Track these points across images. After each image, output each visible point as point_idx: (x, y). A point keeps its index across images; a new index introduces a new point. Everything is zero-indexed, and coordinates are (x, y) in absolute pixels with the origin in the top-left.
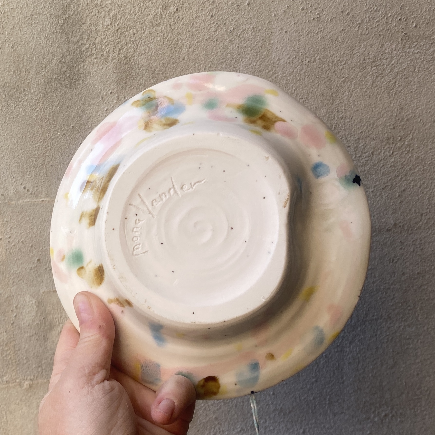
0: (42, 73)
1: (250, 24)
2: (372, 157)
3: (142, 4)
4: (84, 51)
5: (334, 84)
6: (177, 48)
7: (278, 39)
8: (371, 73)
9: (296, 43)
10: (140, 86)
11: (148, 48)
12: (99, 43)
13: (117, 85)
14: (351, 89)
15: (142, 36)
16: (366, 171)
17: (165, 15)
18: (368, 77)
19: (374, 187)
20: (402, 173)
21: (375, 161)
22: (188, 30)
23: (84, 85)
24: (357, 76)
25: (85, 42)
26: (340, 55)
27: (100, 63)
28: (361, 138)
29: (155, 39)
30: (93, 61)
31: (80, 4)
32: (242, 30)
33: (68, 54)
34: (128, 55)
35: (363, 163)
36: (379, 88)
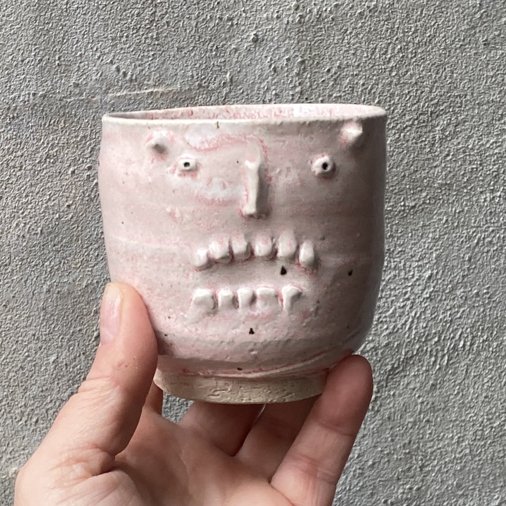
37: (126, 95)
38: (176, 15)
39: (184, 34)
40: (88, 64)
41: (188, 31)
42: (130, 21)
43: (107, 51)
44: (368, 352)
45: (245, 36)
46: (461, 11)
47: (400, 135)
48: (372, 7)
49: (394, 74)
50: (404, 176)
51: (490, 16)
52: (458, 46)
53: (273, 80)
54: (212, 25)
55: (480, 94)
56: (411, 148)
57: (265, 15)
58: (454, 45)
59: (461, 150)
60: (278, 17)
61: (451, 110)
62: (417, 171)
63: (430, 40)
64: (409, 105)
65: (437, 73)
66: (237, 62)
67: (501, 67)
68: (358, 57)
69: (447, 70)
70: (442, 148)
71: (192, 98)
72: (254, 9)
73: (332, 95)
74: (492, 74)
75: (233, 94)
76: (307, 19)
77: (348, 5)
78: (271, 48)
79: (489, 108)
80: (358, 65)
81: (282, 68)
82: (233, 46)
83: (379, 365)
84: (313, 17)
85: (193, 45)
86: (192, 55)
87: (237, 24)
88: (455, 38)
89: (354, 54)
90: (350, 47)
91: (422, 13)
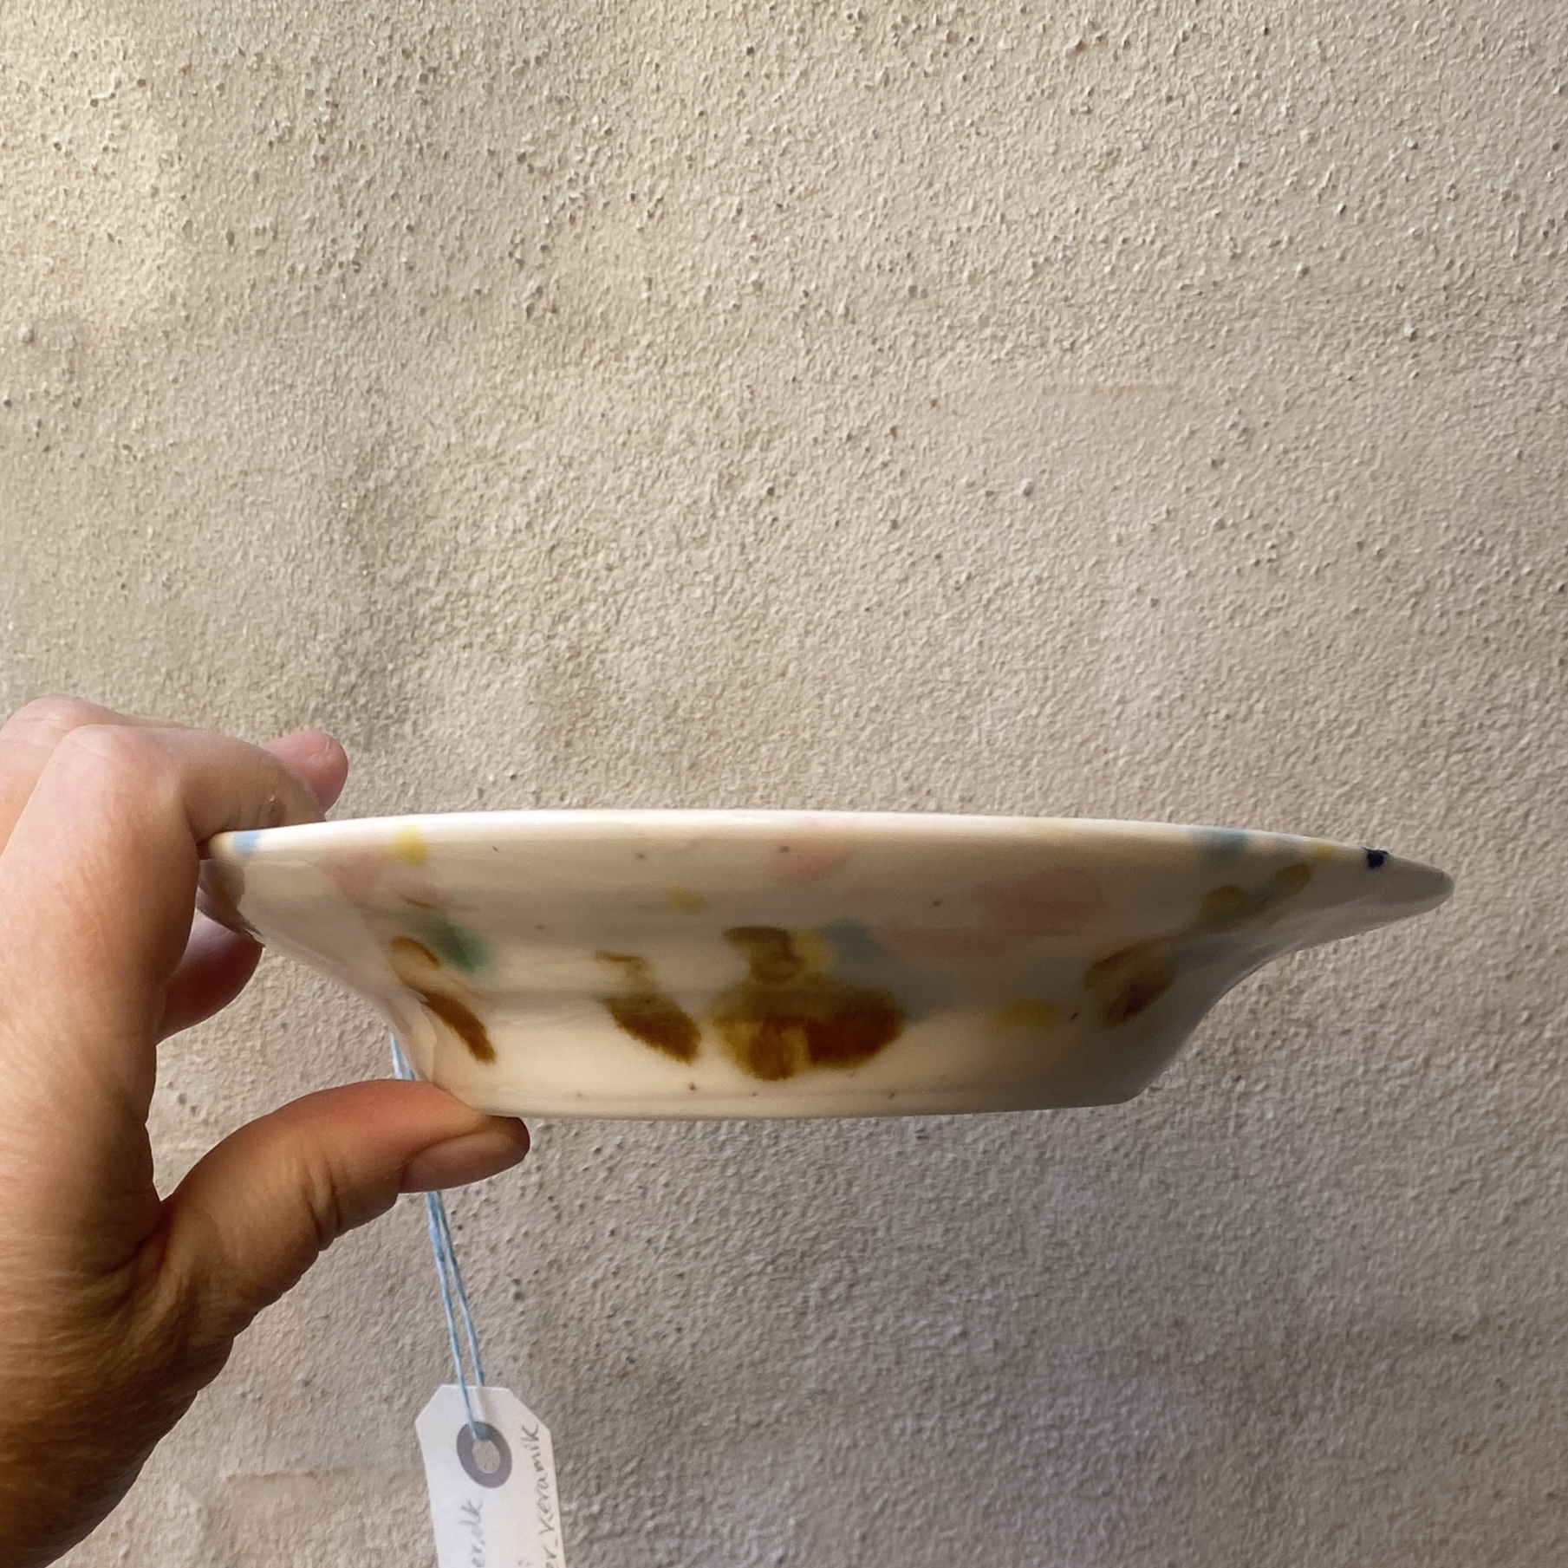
0: (267, 686)
1: (1030, 563)
2: (1424, 1075)
3: (645, 463)
4: (424, 618)
5: (1311, 803)
6: (761, 631)
7: (1125, 625)
8: (1443, 775)
9: (1189, 646)
10: (618, 758)
11: (655, 624)
12: (483, 591)
13: (537, 749)
14: (1371, 826)
15: (637, 579)
16: (1399, 1125)
17: (727, 509)
18: (1433, 788)
19: (1422, 1184)
20: (1524, 1138)
21: (1433, 1091)
22: (804, 569)
23: (417, 742)
24: (1394, 781)
25: (432, 583)
26: (1341, 702)
27: (480, 664)
28: (1391, 1004)
29: (685, 593)
30: (455, 657)
31: (421, 446)
32: (997, 584)
33: (367, 624)
34: (585, 644)
35: (1390, 1094)
36: (1469, 829)
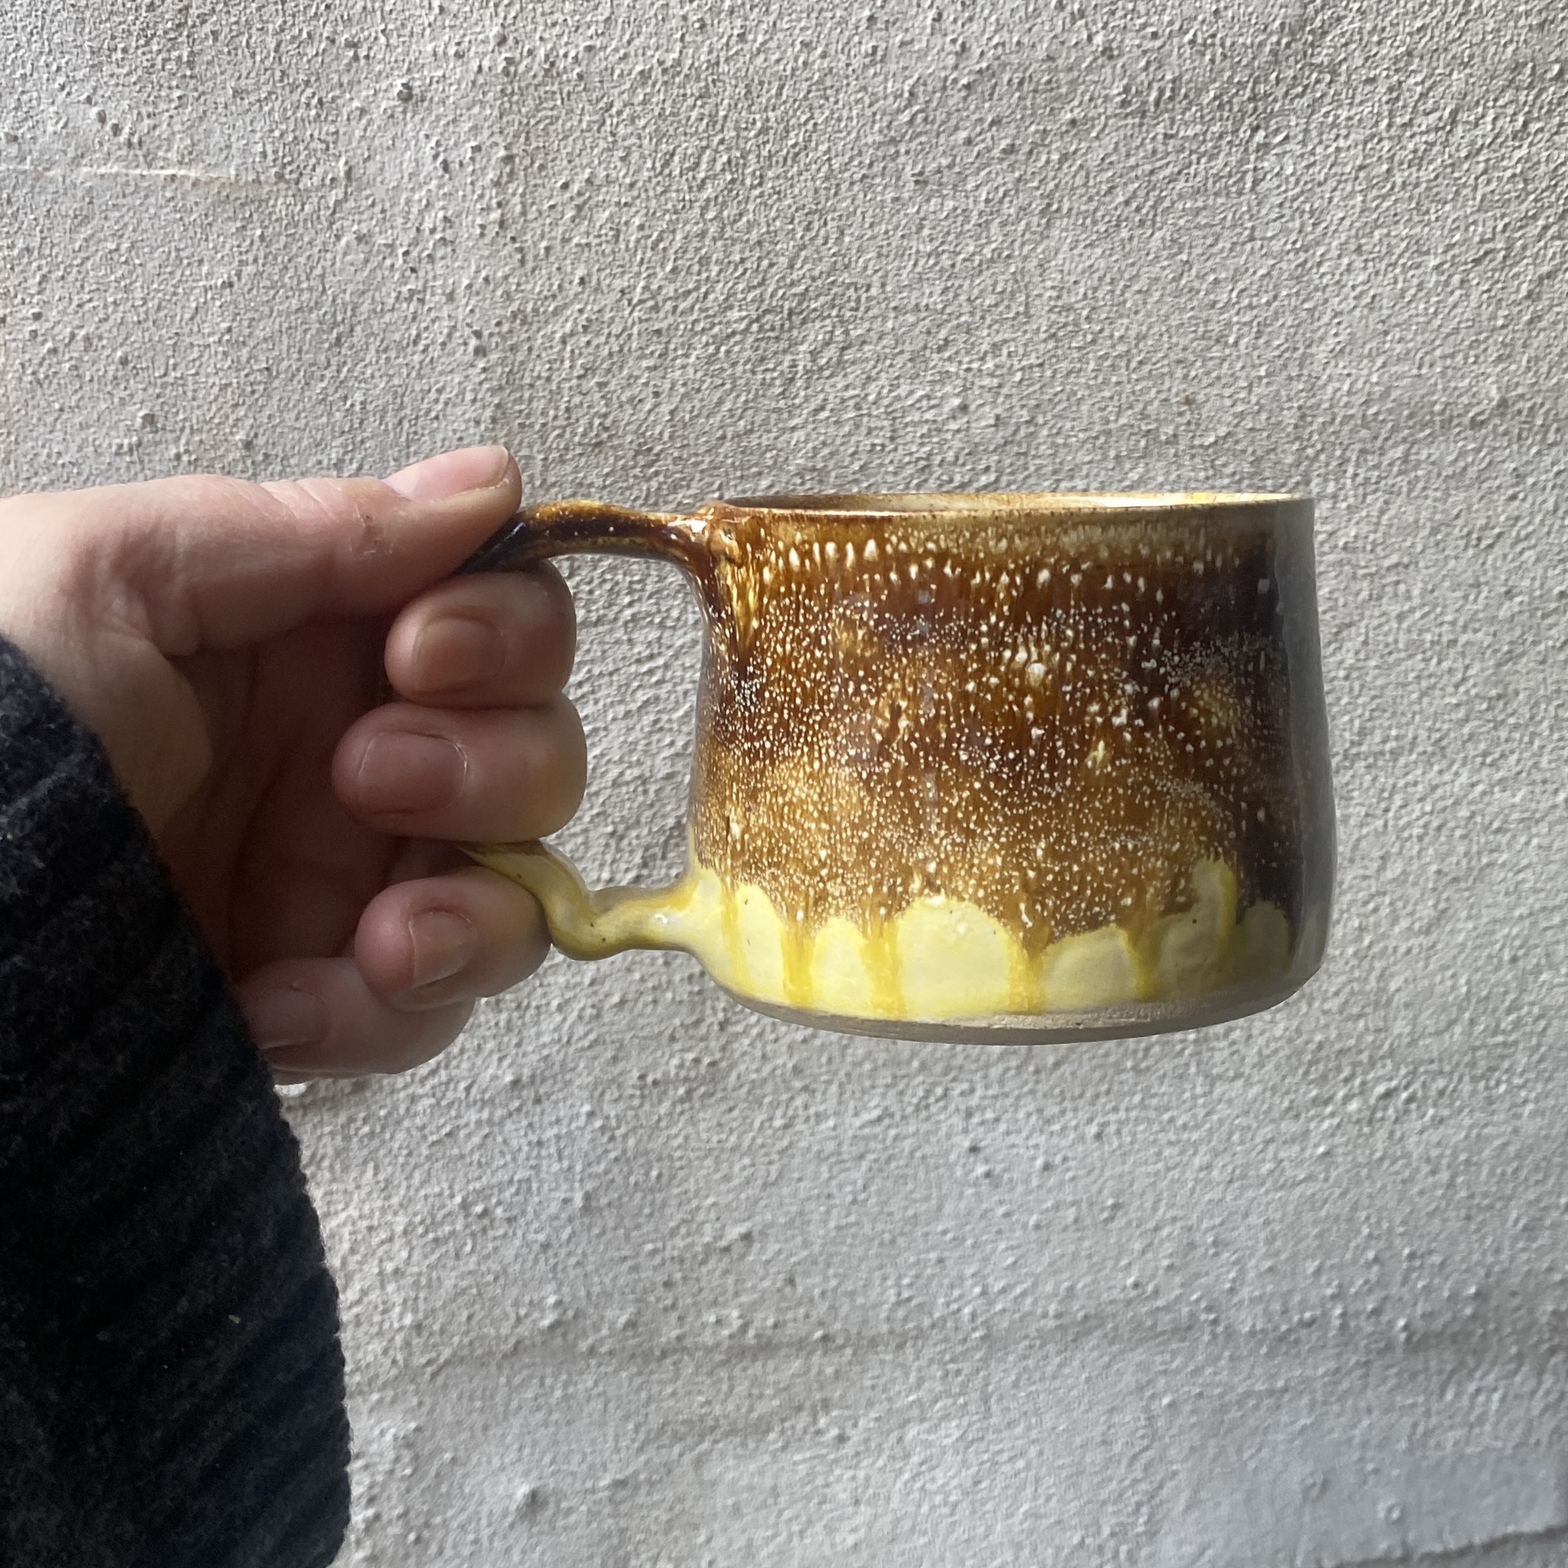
37: (117, 174)
38: (233, 19)
39: (250, 64)
40: (39, 98)
41: (258, 58)
42: (131, 18)
43: (79, 75)
44: (627, 783)
45: (384, 85)
46: (867, 101)
47: (718, 349)
48: (669, 63)
49: (710, 215)
50: (723, 437)
51: (933, 122)
52: (858, 177)
53: (440, 187)
54: (311, 51)
55: (901, 289)
56: (742, 381)
57: (430, 48)
58: (847, 175)
59: (851, 403)
60: (458, 55)
61: (834, 313)
62: (751, 431)
63: (796, 155)
64: (741, 287)
65: (808, 229)
66: (363, 137)
67: (951, 237)
68: (633, 168)
69: (830, 224)
70: (810, 391)
71: (260, 201)
72: (407, 31)
73: (570, 240)
74: (929, 248)
75: (351, 204)
76: (522, 68)
77: (616, 50)
78: (438, 119)
79: (918, 321)
80: (632, 185)
81: (461, 164)
82: (356, 104)
83: (649, 813)
84: (536, 67)
85: (269, 88)
86: (266, 109)
87: (367, 57)
88: (852, 159)
89: (623, 159)
90: (615, 142)
91: (779, 94)
